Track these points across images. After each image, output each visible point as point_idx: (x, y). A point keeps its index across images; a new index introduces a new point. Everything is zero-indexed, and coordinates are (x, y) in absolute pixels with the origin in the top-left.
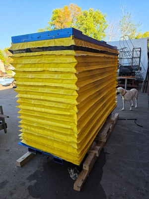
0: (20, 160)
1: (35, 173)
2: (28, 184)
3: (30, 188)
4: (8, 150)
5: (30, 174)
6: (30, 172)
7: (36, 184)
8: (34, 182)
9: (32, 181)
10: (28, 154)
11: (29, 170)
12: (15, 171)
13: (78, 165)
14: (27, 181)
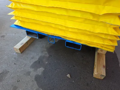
0: (19, 46)
1: (39, 59)
2: (34, 73)
3: (37, 78)
4: (3, 36)
5: (34, 60)
6: (33, 58)
7: (44, 72)
8: (41, 70)
9: (38, 70)
10: (26, 39)
11: (32, 56)
12: (15, 58)
13: (112, 51)
14: (32, 70)
